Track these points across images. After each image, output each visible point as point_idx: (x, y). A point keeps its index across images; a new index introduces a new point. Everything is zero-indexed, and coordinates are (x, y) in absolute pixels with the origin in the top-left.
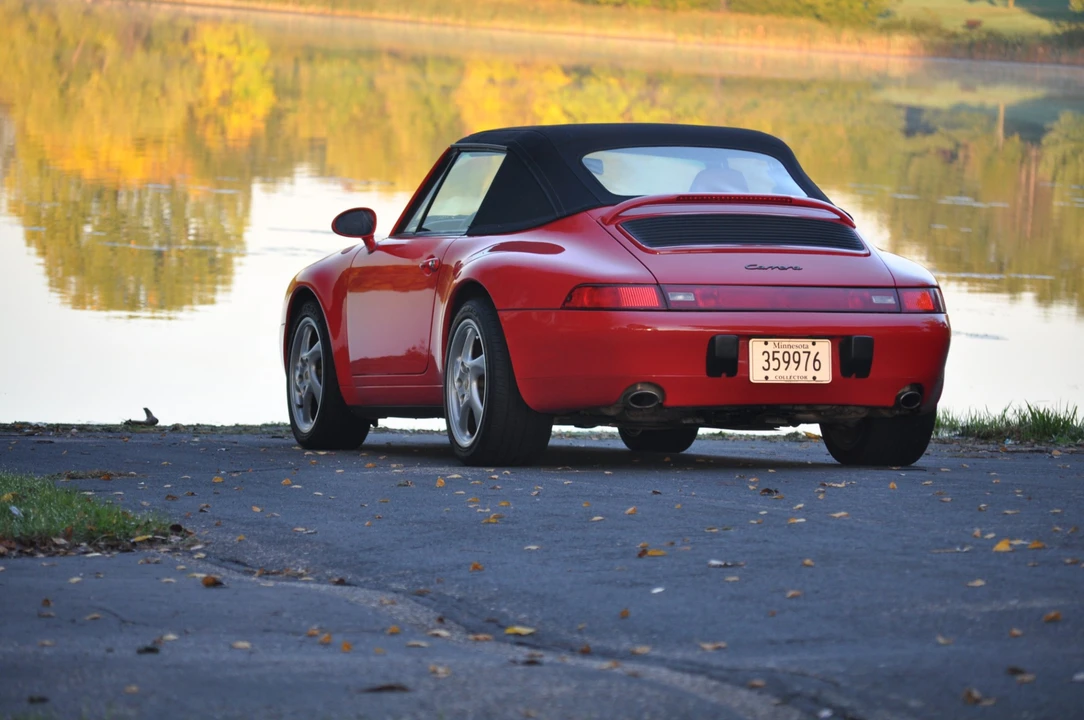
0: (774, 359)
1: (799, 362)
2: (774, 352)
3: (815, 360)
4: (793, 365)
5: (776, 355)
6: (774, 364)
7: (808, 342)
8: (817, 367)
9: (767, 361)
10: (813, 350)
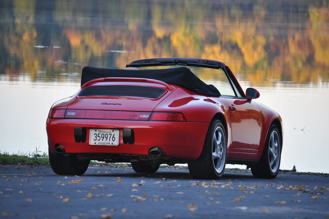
0: (98, 136)
1: (107, 138)
2: (98, 134)
3: (113, 137)
4: (105, 139)
5: (99, 135)
6: (98, 138)
7: (111, 131)
8: (114, 140)
9: (96, 137)
10: (113, 133)
